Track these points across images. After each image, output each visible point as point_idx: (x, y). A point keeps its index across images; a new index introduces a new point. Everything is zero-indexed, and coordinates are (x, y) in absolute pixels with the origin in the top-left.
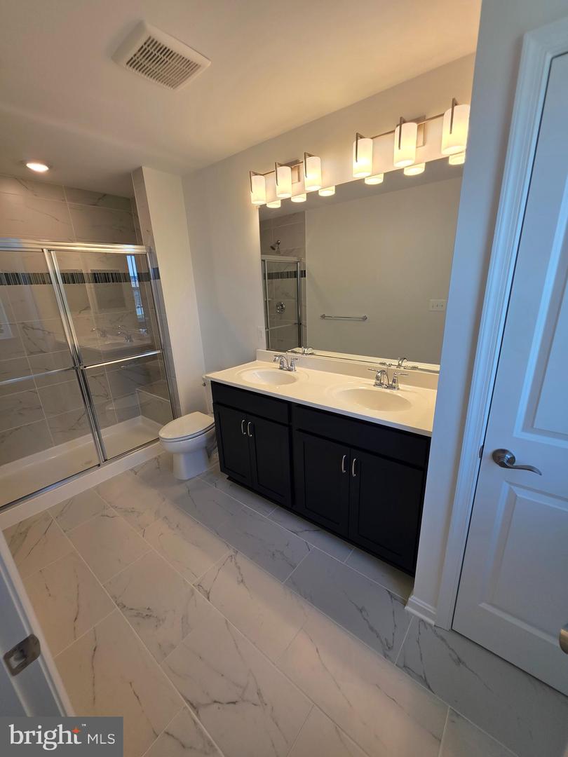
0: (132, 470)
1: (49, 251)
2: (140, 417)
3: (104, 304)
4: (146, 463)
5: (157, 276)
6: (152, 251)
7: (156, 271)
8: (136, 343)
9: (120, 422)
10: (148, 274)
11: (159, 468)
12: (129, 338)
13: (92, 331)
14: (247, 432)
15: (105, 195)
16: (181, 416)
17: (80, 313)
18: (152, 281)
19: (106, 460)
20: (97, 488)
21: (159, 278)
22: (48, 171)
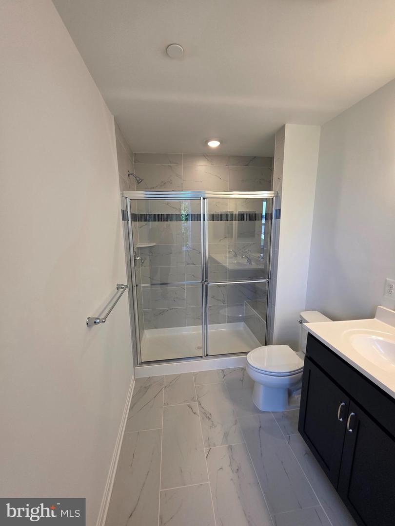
0: (223, 371)
1: (204, 198)
2: (243, 323)
3: (241, 235)
4: (234, 370)
5: (278, 216)
6: (278, 196)
7: (279, 212)
8: (254, 266)
9: (228, 323)
10: (272, 214)
11: (242, 381)
12: (250, 261)
13: (230, 252)
14: (345, 420)
15: (255, 157)
16: (272, 344)
17: (220, 241)
18: (273, 220)
19: (207, 355)
20: (196, 374)
21: (279, 218)
22: (219, 145)
